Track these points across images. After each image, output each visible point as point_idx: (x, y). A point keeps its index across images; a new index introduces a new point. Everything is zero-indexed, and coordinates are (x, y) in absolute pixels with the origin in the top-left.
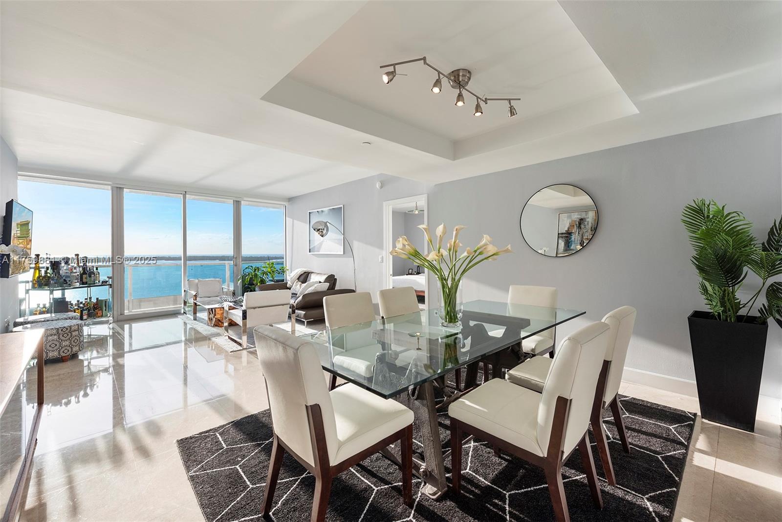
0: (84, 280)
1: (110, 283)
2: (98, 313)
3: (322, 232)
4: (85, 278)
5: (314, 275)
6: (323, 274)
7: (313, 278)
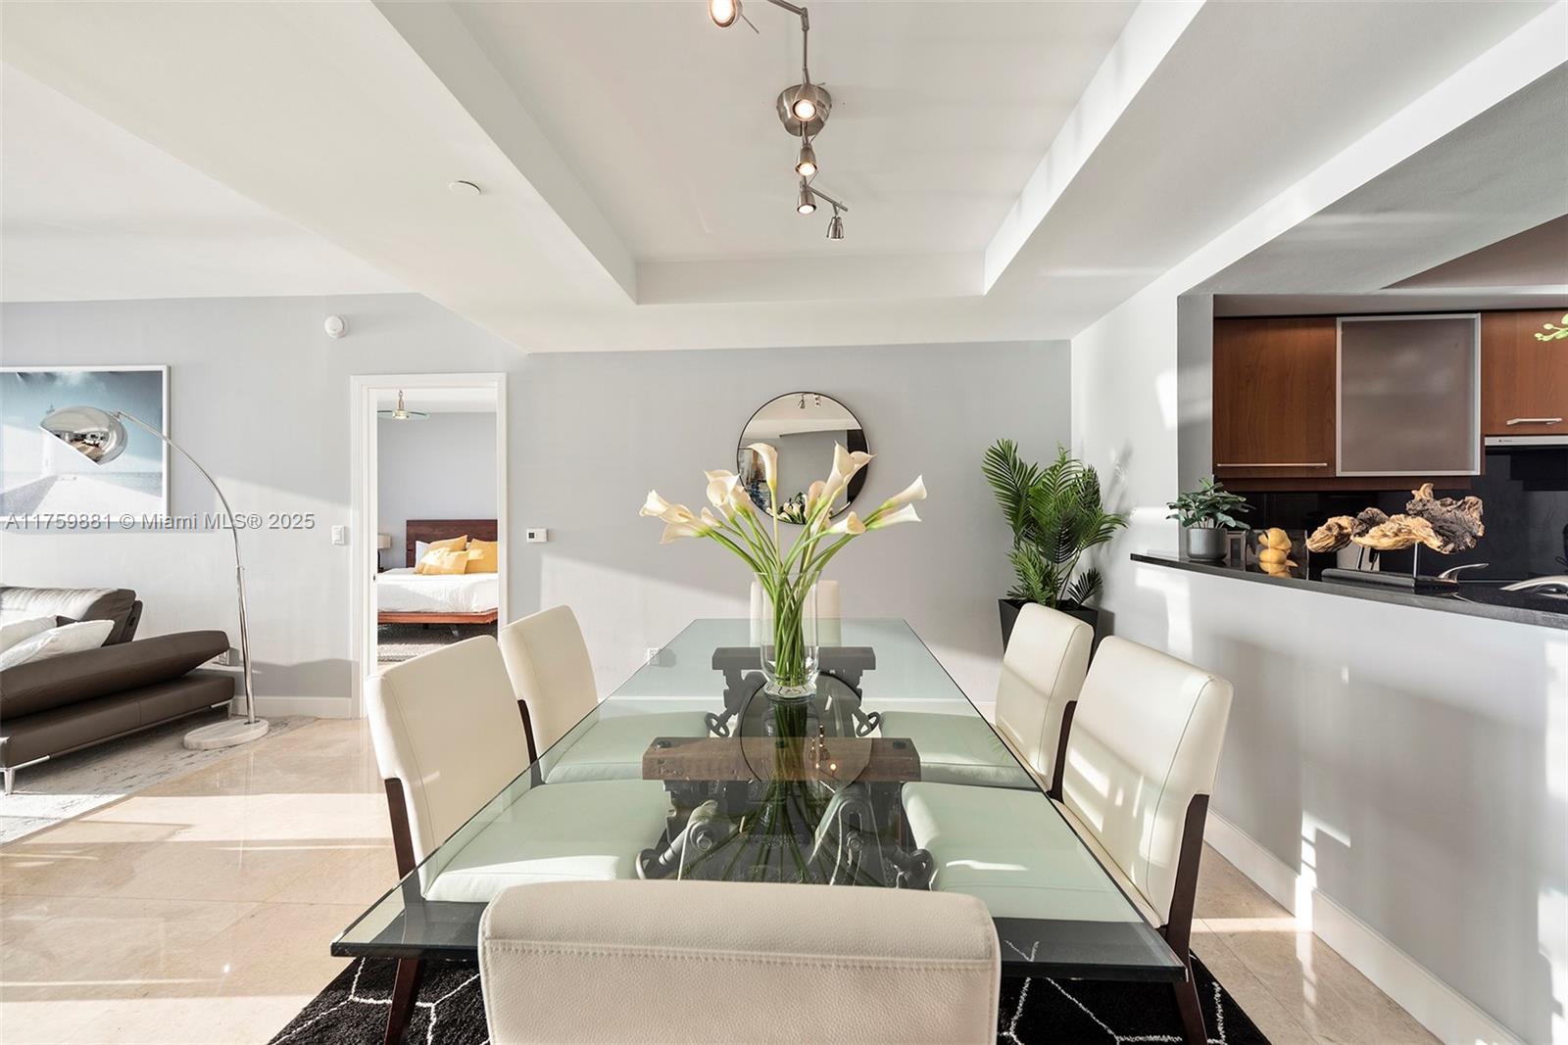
3: (97, 445)
5: (18, 595)
6: (76, 590)
7: (16, 606)
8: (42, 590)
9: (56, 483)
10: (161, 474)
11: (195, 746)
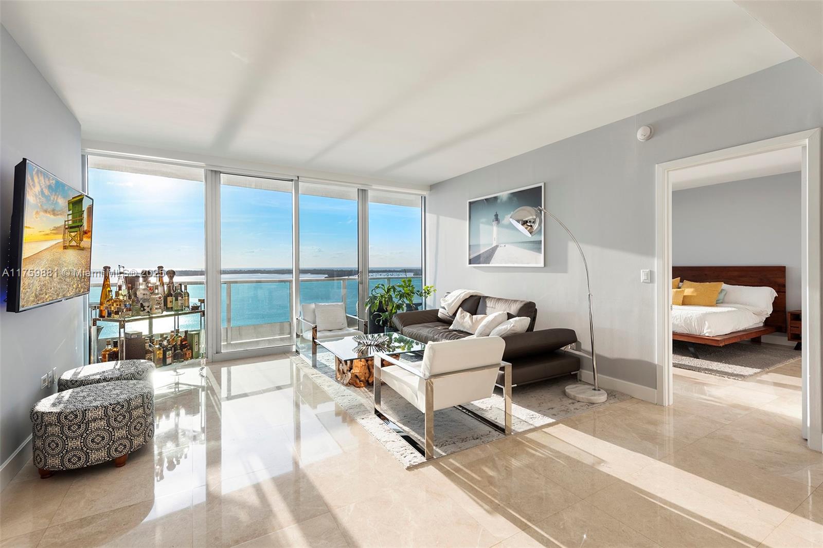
0: (169, 305)
1: (203, 309)
2: (186, 354)
3: (531, 226)
4: (170, 302)
5: (491, 301)
6: (512, 300)
7: (491, 306)
8: (499, 299)
9: (498, 248)
10: (541, 241)
11: (572, 397)
